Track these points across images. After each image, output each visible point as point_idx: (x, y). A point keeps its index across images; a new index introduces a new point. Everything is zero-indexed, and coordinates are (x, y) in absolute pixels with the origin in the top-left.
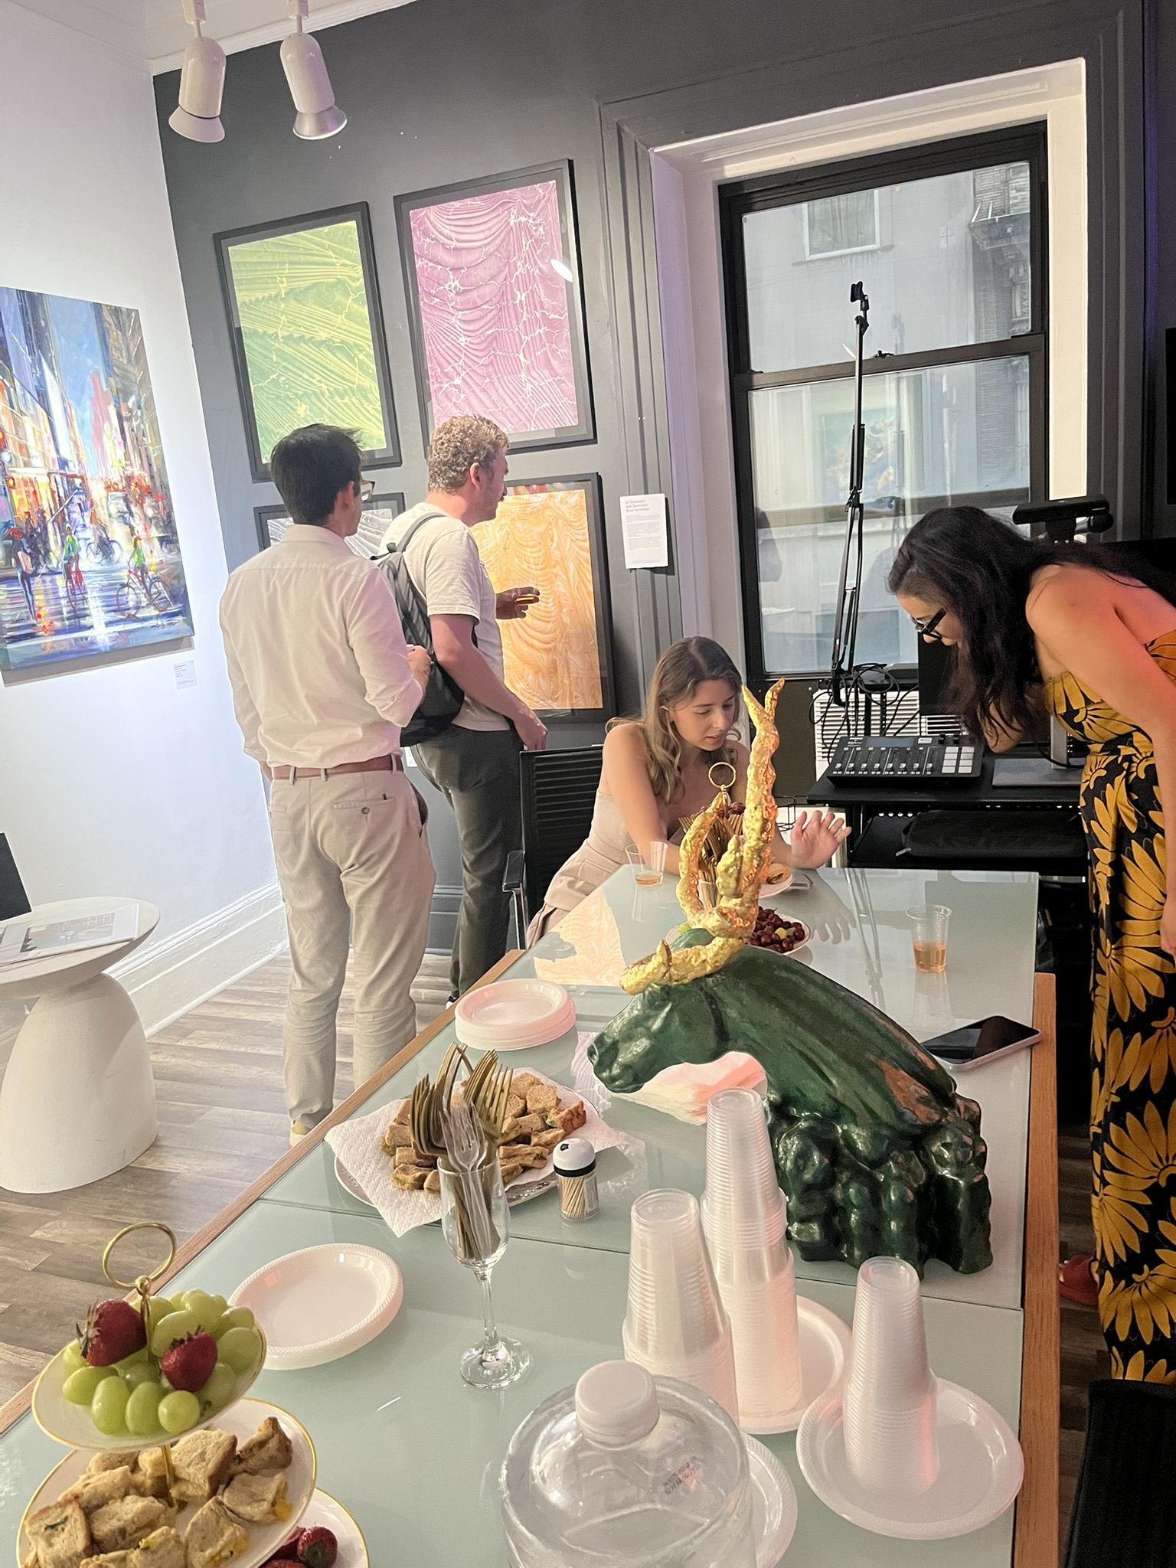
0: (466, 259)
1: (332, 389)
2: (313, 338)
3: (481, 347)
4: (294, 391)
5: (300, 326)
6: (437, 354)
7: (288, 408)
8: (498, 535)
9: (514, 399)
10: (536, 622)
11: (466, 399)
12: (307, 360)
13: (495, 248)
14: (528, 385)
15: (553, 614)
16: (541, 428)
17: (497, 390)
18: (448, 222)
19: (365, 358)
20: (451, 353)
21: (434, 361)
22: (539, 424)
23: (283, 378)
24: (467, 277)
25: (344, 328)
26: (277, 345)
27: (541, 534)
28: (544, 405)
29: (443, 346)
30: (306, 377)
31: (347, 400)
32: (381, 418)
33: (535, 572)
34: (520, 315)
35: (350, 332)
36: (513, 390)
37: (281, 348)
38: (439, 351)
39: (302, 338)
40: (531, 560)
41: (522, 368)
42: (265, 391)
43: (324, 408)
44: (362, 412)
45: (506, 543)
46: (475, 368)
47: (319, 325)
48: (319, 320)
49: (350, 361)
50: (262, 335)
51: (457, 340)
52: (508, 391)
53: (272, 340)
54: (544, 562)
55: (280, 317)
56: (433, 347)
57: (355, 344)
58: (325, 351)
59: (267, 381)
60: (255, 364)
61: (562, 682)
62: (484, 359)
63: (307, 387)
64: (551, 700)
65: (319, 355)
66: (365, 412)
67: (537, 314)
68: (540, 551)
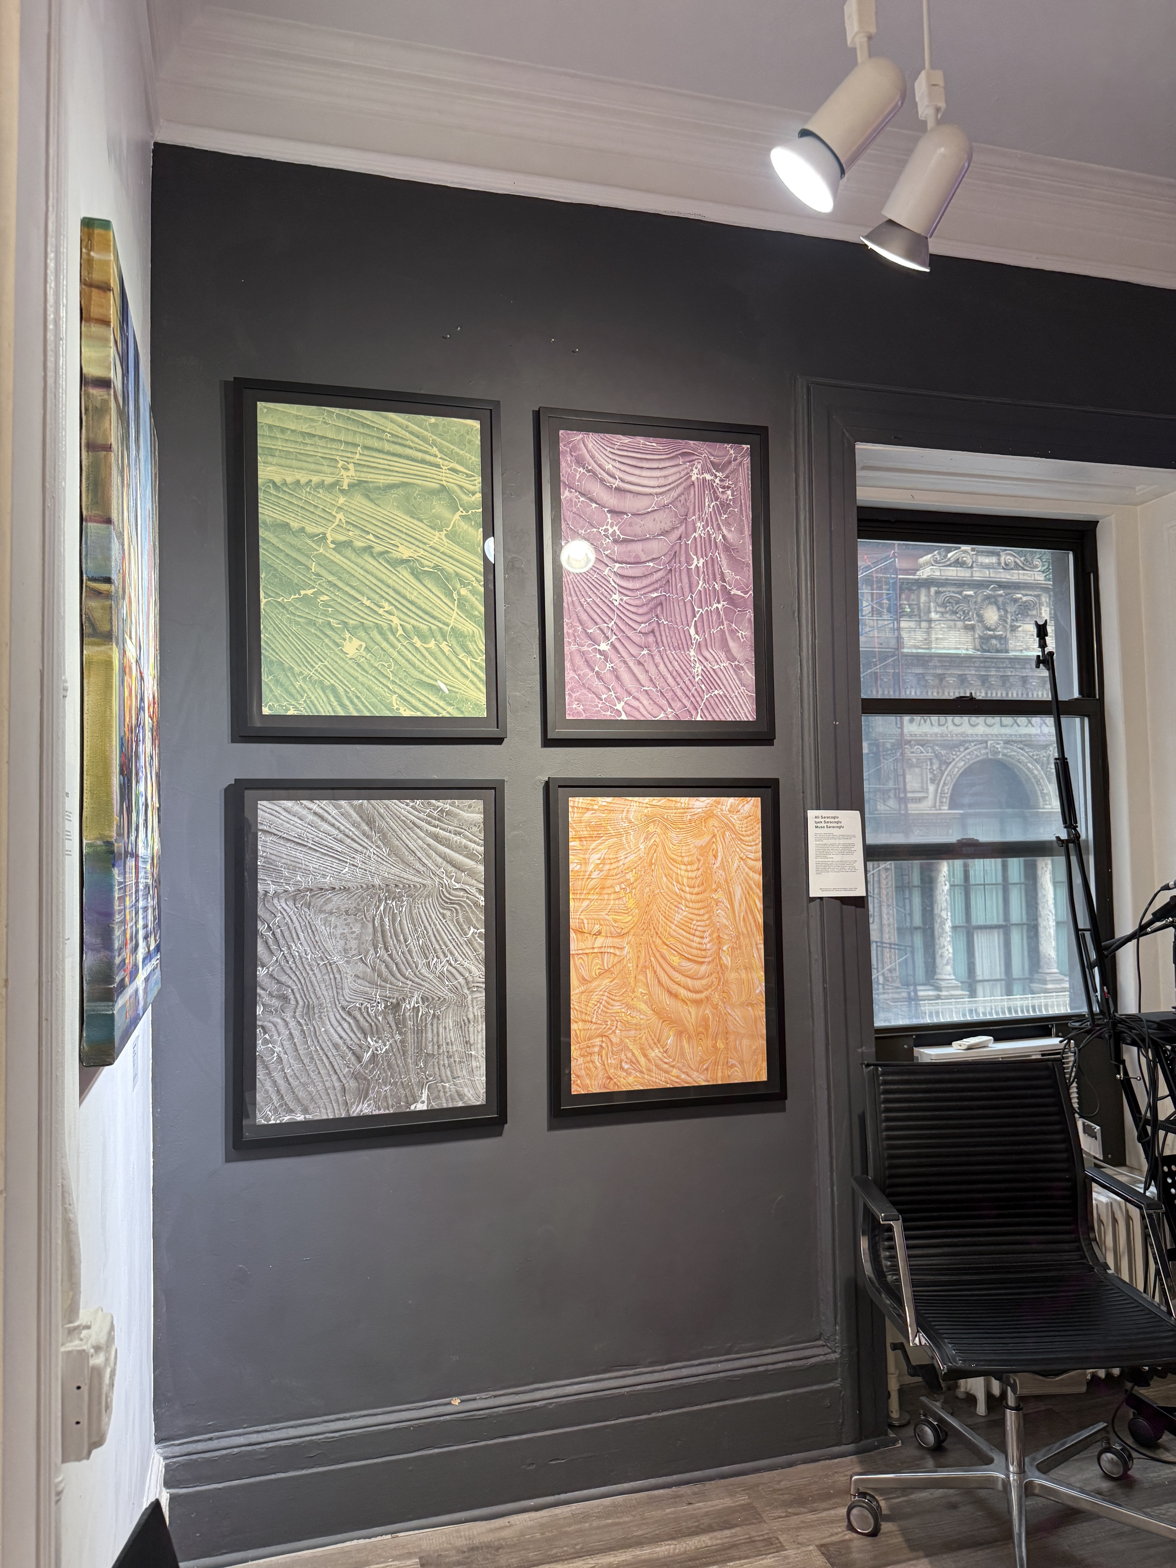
0: (630, 504)
1: (409, 627)
2: (387, 552)
3: (641, 611)
4: (343, 618)
5: (368, 533)
6: (579, 608)
7: (327, 640)
8: (642, 847)
9: (678, 679)
10: (685, 963)
11: (615, 672)
12: (374, 581)
13: (670, 500)
14: (698, 665)
15: (709, 953)
16: (710, 719)
17: (656, 666)
18: (611, 456)
19: (470, 595)
20: (598, 611)
21: (574, 616)
22: (707, 714)
23: (325, 598)
24: (631, 525)
25: (442, 549)
26: (321, 550)
27: (701, 848)
28: (716, 692)
29: (589, 600)
30: (368, 603)
31: (432, 644)
32: (483, 676)
33: (688, 896)
34: (695, 583)
35: (451, 557)
36: (678, 668)
37: (328, 555)
38: (582, 605)
39: (368, 549)
40: (685, 880)
41: (692, 644)
42: (287, 610)
43: (391, 650)
44: (454, 665)
45: (652, 856)
46: (630, 634)
47: (401, 538)
48: (402, 532)
49: (446, 595)
50: (297, 531)
51: (608, 596)
52: (671, 668)
53: (313, 541)
54: (703, 884)
55: (334, 513)
56: (575, 598)
57: (457, 574)
58: (406, 574)
59: (293, 597)
60: (276, 570)
61: (715, 1046)
62: (643, 625)
63: (366, 617)
64: (697, 1071)
65: (395, 578)
66: (459, 665)
67: (716, 586)
68: (698, 869)
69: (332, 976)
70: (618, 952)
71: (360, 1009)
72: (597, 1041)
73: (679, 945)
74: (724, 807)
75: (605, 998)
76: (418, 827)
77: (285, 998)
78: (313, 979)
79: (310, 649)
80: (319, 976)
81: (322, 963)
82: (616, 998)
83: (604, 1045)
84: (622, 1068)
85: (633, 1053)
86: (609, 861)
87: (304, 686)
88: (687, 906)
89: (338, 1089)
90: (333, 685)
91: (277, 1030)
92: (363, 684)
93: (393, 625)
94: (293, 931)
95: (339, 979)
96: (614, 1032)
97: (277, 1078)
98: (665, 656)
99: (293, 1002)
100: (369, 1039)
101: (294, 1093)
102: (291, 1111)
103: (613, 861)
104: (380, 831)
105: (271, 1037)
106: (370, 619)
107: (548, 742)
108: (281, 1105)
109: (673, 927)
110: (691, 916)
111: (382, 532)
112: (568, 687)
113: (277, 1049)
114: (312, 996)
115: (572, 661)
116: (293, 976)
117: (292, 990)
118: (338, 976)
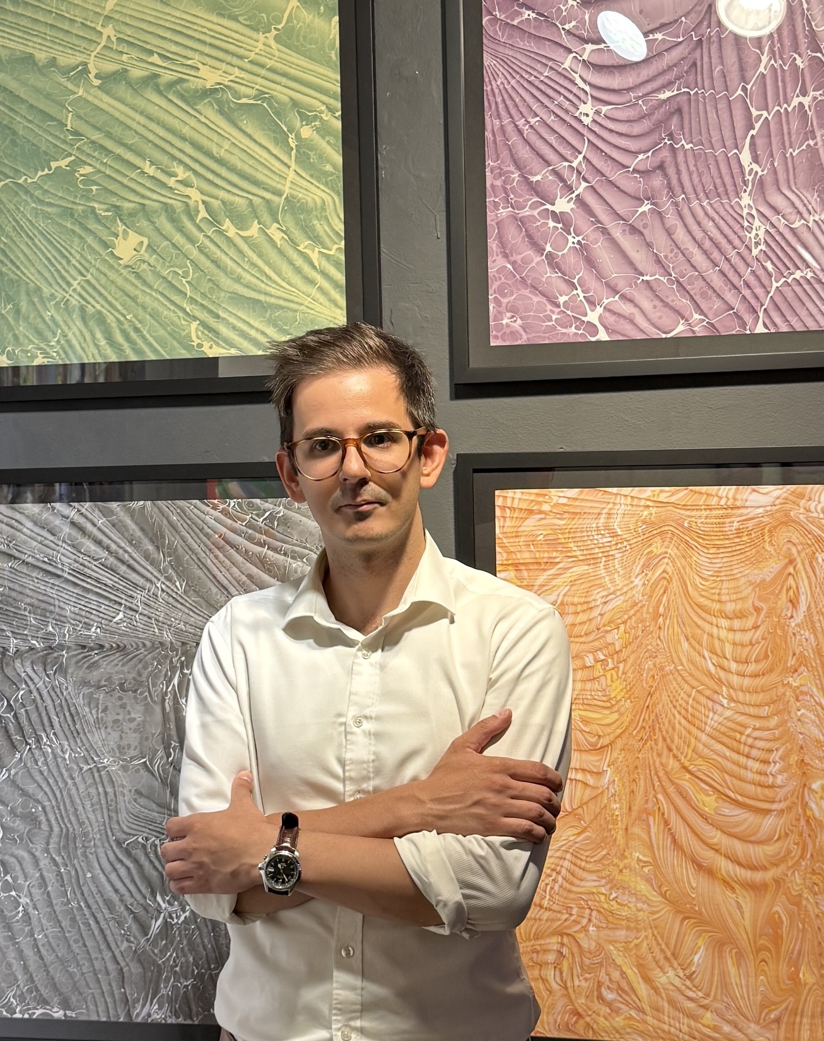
1: (216, 203)
2: (181, 81)
3: (637, 129)
4: (114, 200)
5: (151, 53)
6: (514, 138)
7: (90, 240)
8: (637, 581)
9: (716, 255)
10: (728, 810)
11: (584, 251)
12: (162, 132)
14: (757, 223)
15: (781, 793)
16: (784, 328)
17: (669, 233)
19: (316, 137)
20: (552, 139)
21: (505, 154)
22: (778, 320)
23: (87, 170)
25: (270, 63)
26: (81, 92)
27: (762, 585)
28: (798, 275)
29: (533, 121)
30: (151, 170)
31: (254, 230)
32: (341, 278)
33: (735, 680)
34: (751, 60)
35: (285, 75)
36: (714, 233)
37: (90, 98)
38: (520, 132)
39: (151, 80)
40: (728, 649)
41: (745, 183)
42: (32, 196)
43: (189, 246)
44: (291, 263)
45: (659, 601)
46: (616, 176)
47: (202, 53)
48: (204, 43)
49: (276, 142)
50: (44, 66)
51: (571, 109)
52: (699, 235)
53: (69, 79)
54: (766, 657)
55: (99, 28)
56: (506, 121)
57: (295, 104)
58: (210, 113)
59: (40, 173)
60: (14, 133)
61: (794, 977)
62: (641, 157)
63: (149, 194)
64: (757, 1023)
65: (193, 123)
66: (299, 262)
67: (799, 61)
68: (756, 627)
69: (101, 789)
70: (591, 780)
71: (144, 846)
72: (553, 942)
73: (716, 775)
74: (812, 505)
75: (566, 864)
76: (232, 546)
77: (32, 819)
78: (74, 791)
79: (64, 257)
80: (82, 787)
81: (86, 768)
82: (589, 866)
83: (565, 951)
84: (600, 997)
85: (623, 973)
86: (572, 609)
87: (58, 318)
88: (731, 699)
89: (113, 974)
90: (99, 312)
91: (23, 870)
92: (144, 308)
93: (191, 203)
94: (44, 714)
95: (111, 796)
96: (585, 929)
97: (23, 947)
98: (686, 212)
99: (45, 827)
100: (159, 898)
101: (48, 972)
102: (44, 1002)
103: (579, 608)
104: (172, 552)
105: (15, 879)
106: (155, 196)
107: (464, 390)
108: (30, 991)
109: (704, 738)
110: (741, 719)
111: (174, 48)
112: (493, 287)
113: (24, 900)
114: (73, 819)
115: (500, 238)
116: (44, 785)
117: (44, 808)
118: (109, 790)
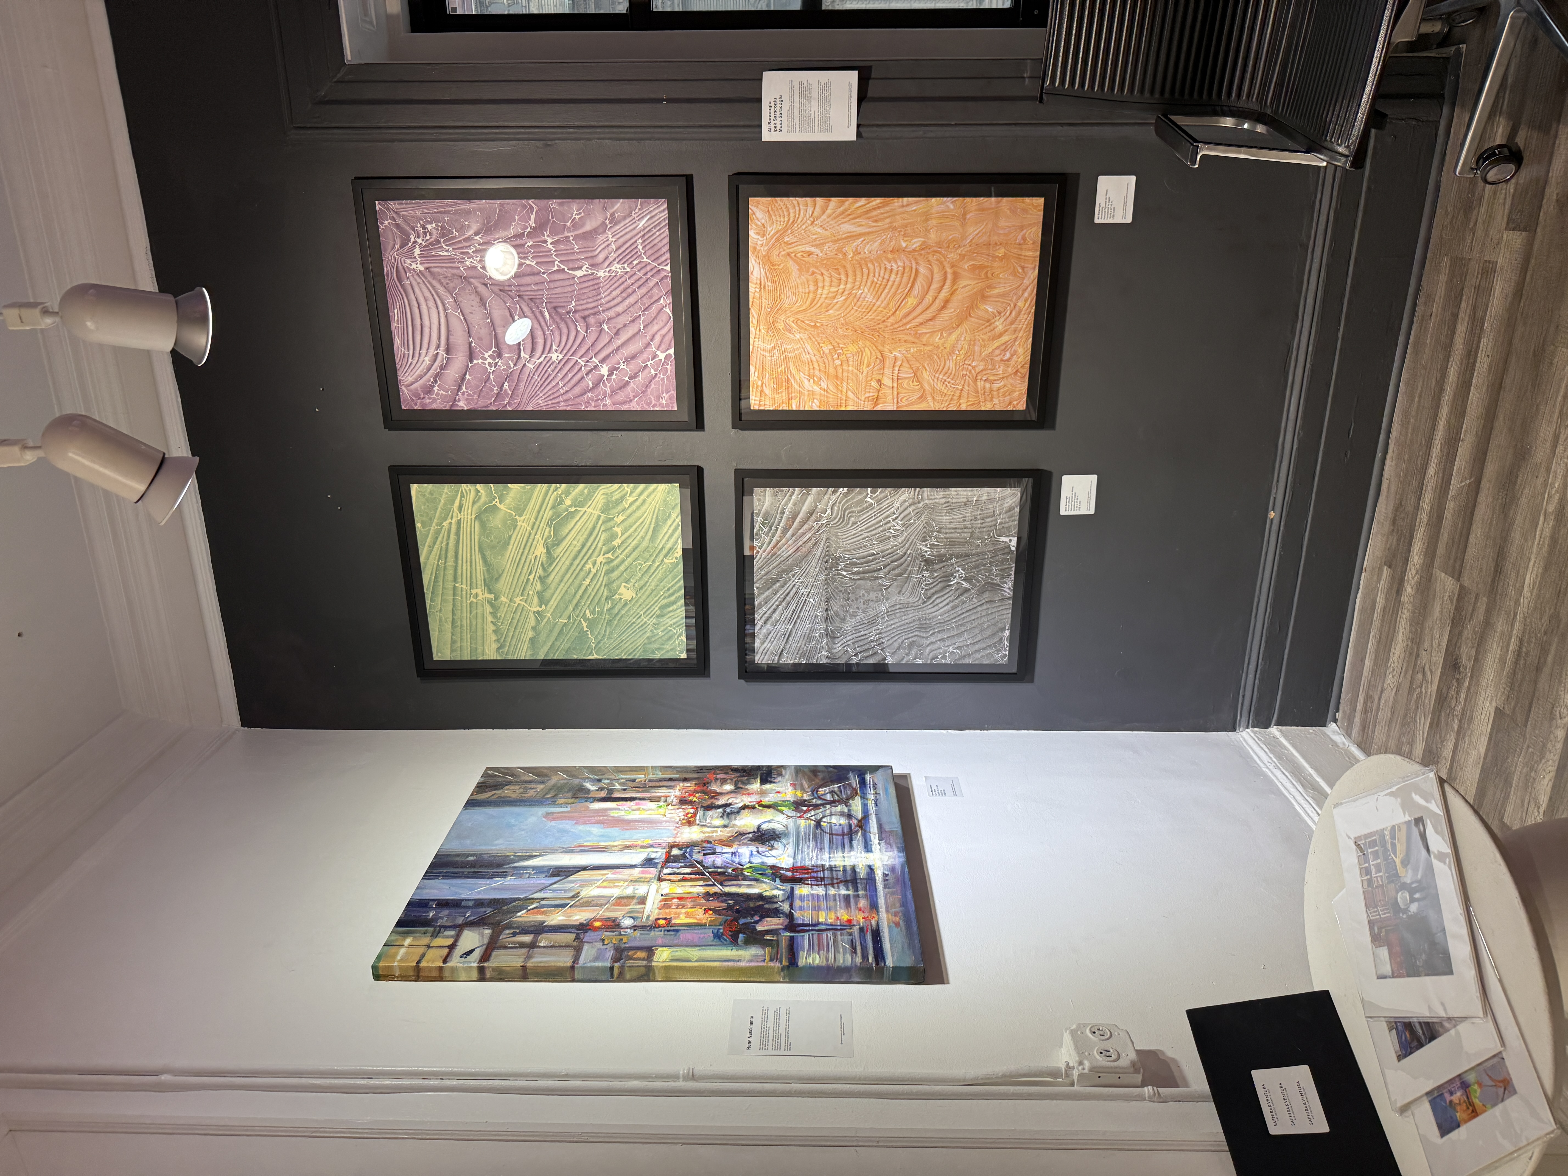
0: (459, 339)
1: (604, 549)
2: (542, 565)
3: (565, 331)
4: (603, 600)
5: (528, 580)
6: (570, 395)
7: (623, 612)
8: (798, 336)
9: (630, 290)
10: (915, 292)
11: (628, 360)
12: (568, 575)
13: (449, 296)
14: (613, 268)
15: (907, 263)
16: (668, 255)
17: (619, 315)
18: (416, 358)
19: (570, 497)
20: (570, 375)
21: (578, 400)
22: (663, 258)
23: (588, 612)
24: (480, 339)
25: (533, 520)
26: (549, 615)
27: (800, 270)
28: (640, 247)
29: (561, 385)
30: (588, 581)
31: (618, 530)
32: (642, 486)
33: (849, 286)
34: (529, 269)
35: (539, 512)
36: (618, 291)
37: (552, 610)
38: (567, 392)
39: (542, 579)
40: (833, 289)
41: (592, 274)
42: (601, 640)
43: (626, 563)
44: (634, 512)
45: (808, 325)
46: (589, 342)
47: (528, 554)
48: (523, 552)
49: (573, 517)
50: (536, 633)
51: (554, 365)
52: (619, 299)
53: (542, 621)
54: (837, 269)
55: (516, 605)
56: (561, 399)
57: (553, 507)
58: (559, 550)
59: (590, 636)
60: (569, 648)
61: (1001, 259)
62: (579, 329)
63: (600, 582)
64: (1024, 278)
65: (564, 559)
66: (634, 507)
67: (529, 244)
68: (822, 274)
69: (897, 611)
70: (899, 363)
71: (926, 590)
72: (980, 384)
73: (898, 297)
74: (760, 243)
75: (941, 377)
76: (777, 544)
77: (911, 645)
78: (898, 624)
79: (631, 625)
80: (897, 620)
81: (886, 618)
82: (942, 365)
83: (984, 378)
84: (1008, 360)
85: (997, 348)
86: (812, 371)
87: (662, 628)
88: (859, 288)
89: (988, 606)
90: (660, 608)
91: (936, 650)
92: (657, 586)
93: (604, 561)
94: (859, 639)
95: (901, 606)
96: (974, 367)
97: (974, 650)
98: (607, 306)
99: (915, 639)
100: (952, 583)
101: (987, 638)
102: (1001, 640)
103: (811, 367)
104: (780, 574)
105: (940, 654)
106: (601, 579)
107: (699, 424)
108: (995, 647)
109: (878, 303)
110: (869, 283)
111: (526, 568)
112: (646, 408)
113: (951, 649)
114: (911, 625)
115: (621, 403)
116: (895, 639)
117: (906, 639)
118: (898, 607)
